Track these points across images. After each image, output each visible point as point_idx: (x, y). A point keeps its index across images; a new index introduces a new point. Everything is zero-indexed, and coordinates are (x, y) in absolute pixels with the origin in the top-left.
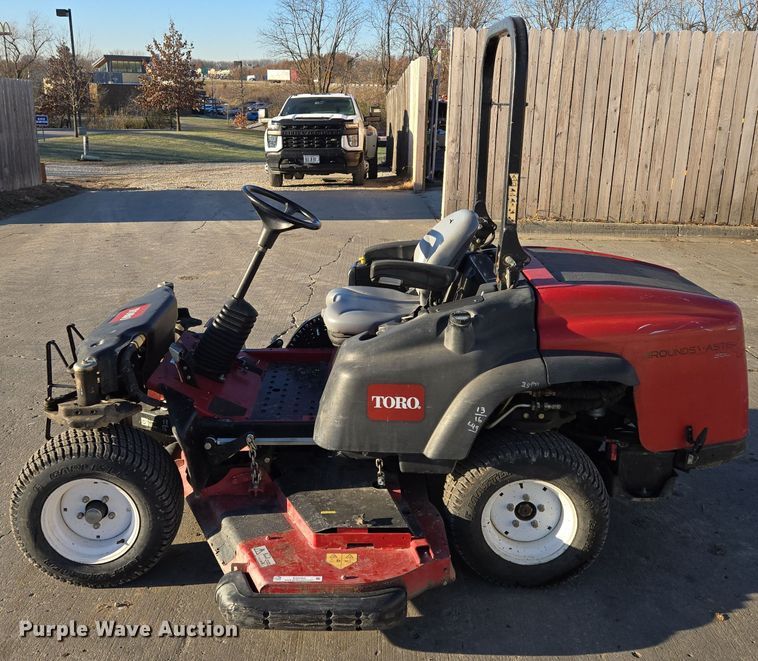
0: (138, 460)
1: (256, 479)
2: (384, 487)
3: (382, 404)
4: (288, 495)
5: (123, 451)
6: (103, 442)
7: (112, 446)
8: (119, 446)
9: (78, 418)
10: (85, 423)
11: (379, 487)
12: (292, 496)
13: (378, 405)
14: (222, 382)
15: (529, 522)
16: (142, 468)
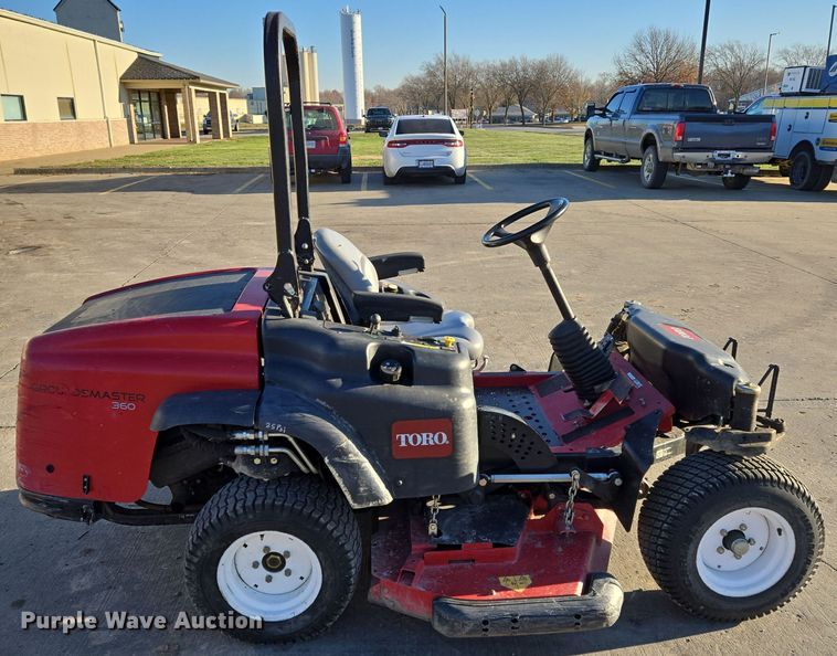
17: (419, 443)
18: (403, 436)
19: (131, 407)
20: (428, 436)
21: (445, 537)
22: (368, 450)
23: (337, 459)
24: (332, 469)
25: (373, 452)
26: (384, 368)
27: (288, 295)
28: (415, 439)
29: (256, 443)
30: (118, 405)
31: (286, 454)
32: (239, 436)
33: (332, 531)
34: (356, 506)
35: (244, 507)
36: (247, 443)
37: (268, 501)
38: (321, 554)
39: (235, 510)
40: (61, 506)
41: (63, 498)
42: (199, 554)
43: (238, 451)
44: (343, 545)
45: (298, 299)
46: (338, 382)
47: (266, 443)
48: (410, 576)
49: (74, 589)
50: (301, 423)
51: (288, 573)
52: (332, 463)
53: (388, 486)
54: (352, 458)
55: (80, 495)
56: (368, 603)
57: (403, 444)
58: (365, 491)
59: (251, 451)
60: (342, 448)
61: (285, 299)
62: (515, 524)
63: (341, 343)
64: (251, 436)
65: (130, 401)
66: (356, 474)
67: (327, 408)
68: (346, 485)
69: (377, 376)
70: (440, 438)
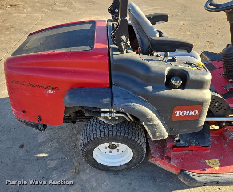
17: (184, 115)
18: (178, 112)
19: (54, 92)
20: (190, 112)
21: (182, 142)
22: (161, 118)
23: (149, 123)
24: (145, 126)
25: (163, 118)
26: (173, 82)
27: (123, 41)
28: (183, 113)
29: (110, 112)
30: (48, 91)
31: (123, 116)
32: (103, 110)
33: (139, 143)
34: (154, 140)
35: (104, 135)
36: (106, 112)
37: (114, 133)
38: (134, 150)
39: (100, 136)
40: (31, 124)
41: (31, 122)
42: (86, 149)
43: (102, 115)
44: (143, 147)
45: (127, 43)
46: (150, 88)
47: (114, 112)
48: (169, 159)
49: (40, 141)
50: (133, 109)
51: (118, 150)
52: (146, 124)
53: (167, 131)
54: (155, 122)
55: (37, 122)
56: (148, 162)
57: (177, 115)
58: (158, 134)
59: (108, 115)
60: (151, 119)
61: (122, 43)
62: (207, 135)
63: (152, 69)
64: (109, 110)
65: (53, 90)
66: (156, 128)
67: (144, 100)
68: (151, 133)
69: (169, 85)
70: (195, 113)
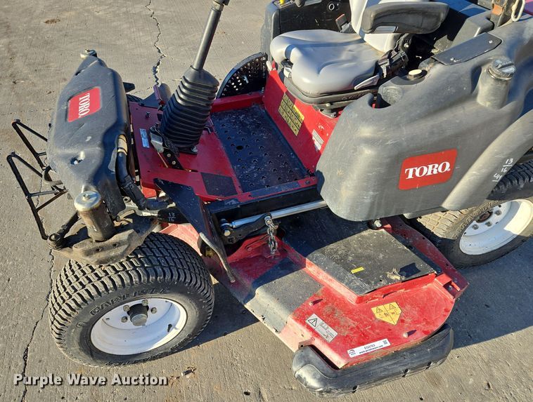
0: (175, 273)
1: (274, 248)
2: (381, 228)
3: (414, 175)
4: (306, 256)
5: (159, 270)
6: (135, 268)
7: (145, 268)
8: (153, 266)
9: (102, 255)
10: (112, 259)
11: (378, 228)
12: (310, 256)
13: (410, 176)
14: (195, 154)
15: (485, 222)
16: (182, 279)
